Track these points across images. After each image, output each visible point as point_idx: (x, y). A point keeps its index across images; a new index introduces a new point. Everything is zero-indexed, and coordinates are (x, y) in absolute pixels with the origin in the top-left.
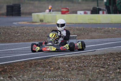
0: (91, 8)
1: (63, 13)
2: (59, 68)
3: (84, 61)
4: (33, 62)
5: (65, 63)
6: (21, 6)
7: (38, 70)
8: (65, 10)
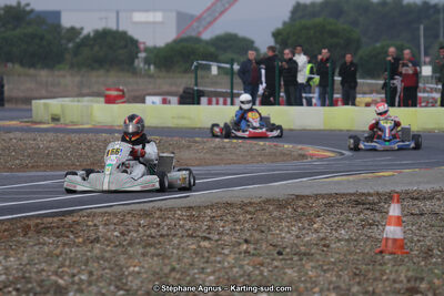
0: (181, 90)
1: (110, 100)
2: (97, 240)
3: (160, 221)
4: (32, 223)
5: (112, 227)
6: (5, 81)
7: (44, 244)
8: (115, 93)
